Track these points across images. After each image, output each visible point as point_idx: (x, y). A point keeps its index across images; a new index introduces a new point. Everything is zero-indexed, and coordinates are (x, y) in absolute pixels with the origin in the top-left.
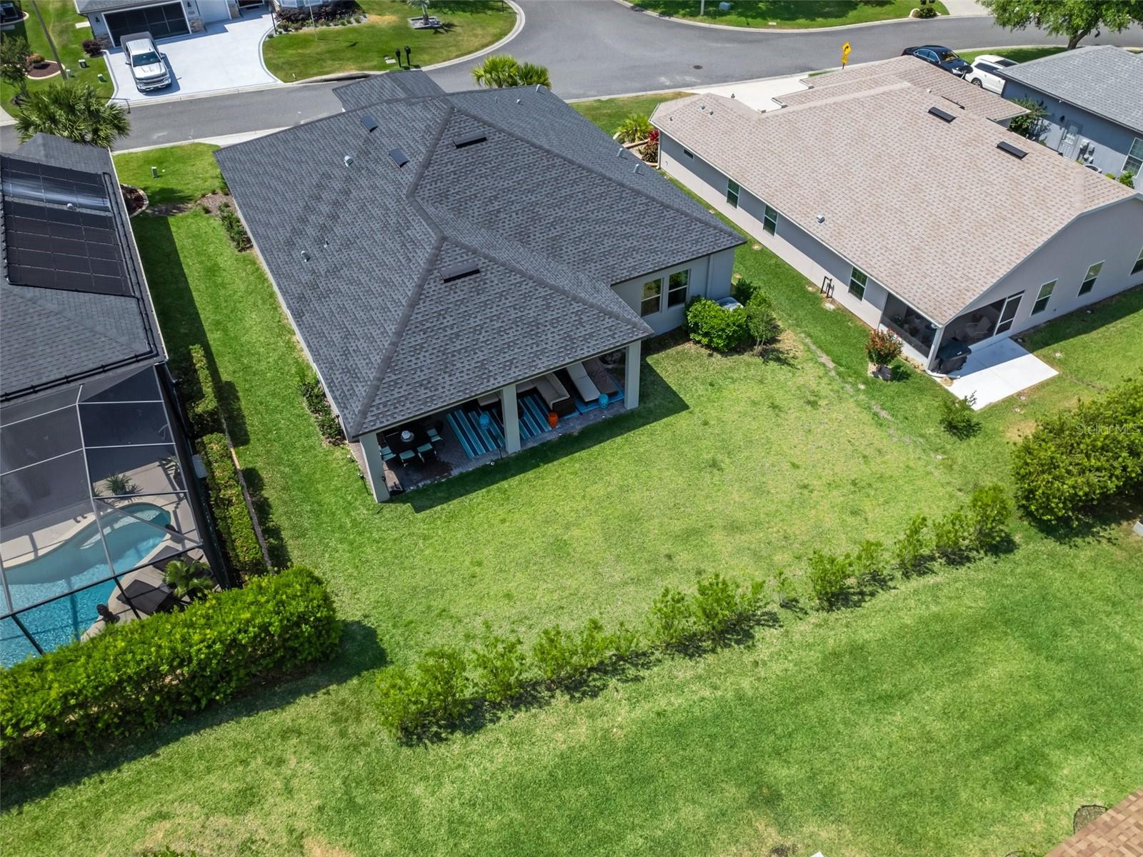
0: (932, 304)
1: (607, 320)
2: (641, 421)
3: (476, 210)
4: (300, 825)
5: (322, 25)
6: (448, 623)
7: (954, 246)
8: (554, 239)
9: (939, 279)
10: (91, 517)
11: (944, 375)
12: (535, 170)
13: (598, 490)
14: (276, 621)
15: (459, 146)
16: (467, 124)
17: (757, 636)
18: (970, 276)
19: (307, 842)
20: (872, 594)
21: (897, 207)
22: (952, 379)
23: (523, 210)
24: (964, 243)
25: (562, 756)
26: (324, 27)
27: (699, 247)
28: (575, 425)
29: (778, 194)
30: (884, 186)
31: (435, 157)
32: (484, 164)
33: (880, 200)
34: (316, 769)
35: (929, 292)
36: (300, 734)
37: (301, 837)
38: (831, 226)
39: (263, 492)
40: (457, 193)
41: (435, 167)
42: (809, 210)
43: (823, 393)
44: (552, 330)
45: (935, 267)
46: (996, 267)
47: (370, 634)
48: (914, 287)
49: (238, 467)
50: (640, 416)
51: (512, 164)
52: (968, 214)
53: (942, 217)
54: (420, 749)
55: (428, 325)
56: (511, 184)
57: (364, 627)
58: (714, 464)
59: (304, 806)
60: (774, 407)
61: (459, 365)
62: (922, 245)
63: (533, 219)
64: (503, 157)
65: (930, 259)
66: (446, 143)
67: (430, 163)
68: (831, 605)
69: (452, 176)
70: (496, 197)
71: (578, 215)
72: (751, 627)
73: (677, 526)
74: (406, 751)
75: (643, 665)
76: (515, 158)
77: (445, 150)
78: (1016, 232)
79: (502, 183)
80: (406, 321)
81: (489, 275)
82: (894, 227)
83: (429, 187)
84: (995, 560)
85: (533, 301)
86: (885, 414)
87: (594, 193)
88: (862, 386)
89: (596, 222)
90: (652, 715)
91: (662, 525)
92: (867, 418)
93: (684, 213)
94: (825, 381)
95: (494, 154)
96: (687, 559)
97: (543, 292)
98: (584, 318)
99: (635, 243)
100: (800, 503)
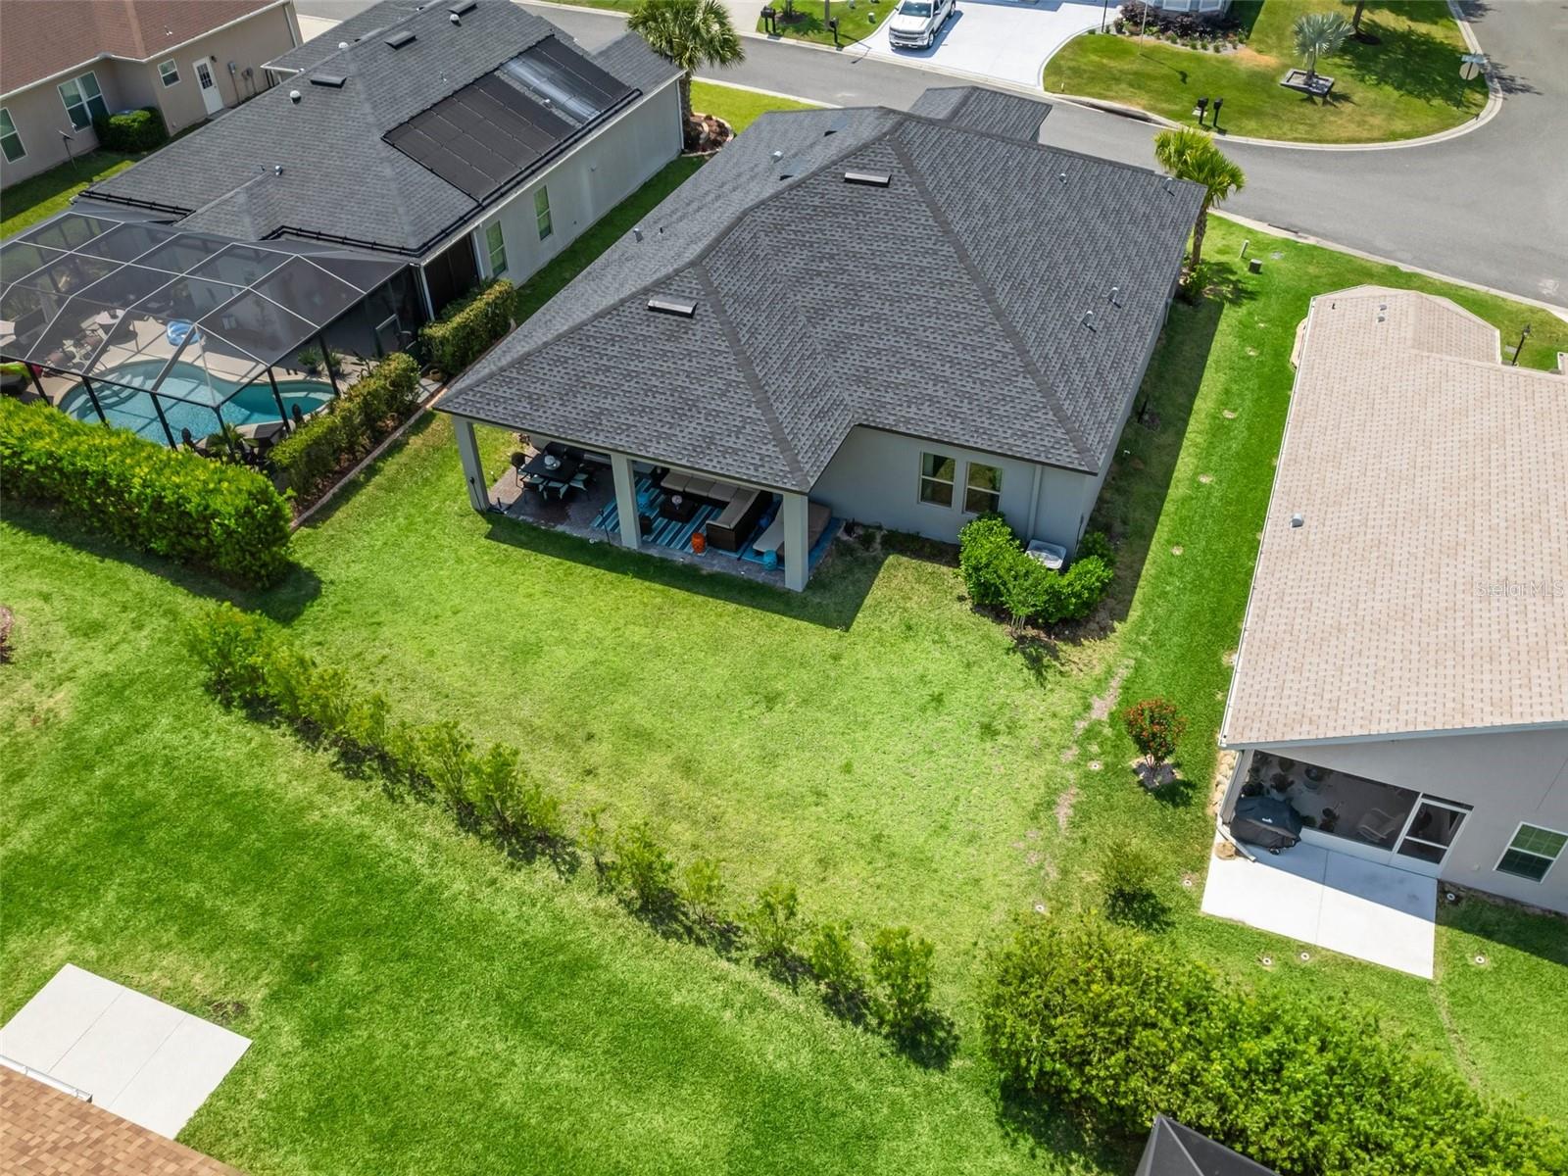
0: (1253, 709)
1: (770, 447)
2: (782, 607)
3: (797, 260)
4: (82, 672)
5: (1168, 39)
6: (365, 634)
7: (1381, 655)
8: (849, 337)
10: (301, 376)
11: (1234, 841)
12: (908, 247)
13: (637, 634)
14: (196, 500)
15: (849, 178)
17: (537, 865)
20: (700, 942)
22: (1238, 853)
23: (847, 285)
24: (1398, 658)
25: (259, 791)
26: (1169, 43)
27: (1018, 443)
28: (718, 563)
29: (1305, 462)
31: (812, 180)
32: (856, 213)
34: (145, 650)
35: (1271, 693)
36: (175, 620)
37: (70, 679)
38: (1298, 537)
39: (413, 438)
40: (795, 232)
42: (1305, 503)
43: (1022, 733)
44: (702, 421)
45: (1323, 666)
46: (1384, 718)
48: (1266, 675)
50: (788, 604)
51: (888, 227)
53: (1426, 605)
54: (207, 698)
55: (593, 343)
56: (864, 250)
59: (103, 664)
60: (938, 699)
61: (580, 400)
62: (1351, 626)
63: (848, 302)
64: (886, 215)
65: (1332, 652)
67: (799, 186)
68: (643, 909)
70: (831, 257)
71: (906, 325)
72: (543, 854)
73: (644, 720)
74: (200, 691)
75: (419, 793)
77: (828, 179)
78: (1478, 687)
79: (854, 244)
80: (578, 328)
81: (698, 327)
84: (886, 1051)
85: (715, 379)
86: (1064, 813)
87: (952, 308)
88: (1096, 766)
89: (919, 343)
90: (357, 832)
91: (632, 708)
92: (1031, 798)
93: (1048, 392)
94: (1054, 724)
95: (880, 206)
96: (600, 752)
97: (734, 375)
98: (748, 429)
99: (940, 393)
100: (789, 804)
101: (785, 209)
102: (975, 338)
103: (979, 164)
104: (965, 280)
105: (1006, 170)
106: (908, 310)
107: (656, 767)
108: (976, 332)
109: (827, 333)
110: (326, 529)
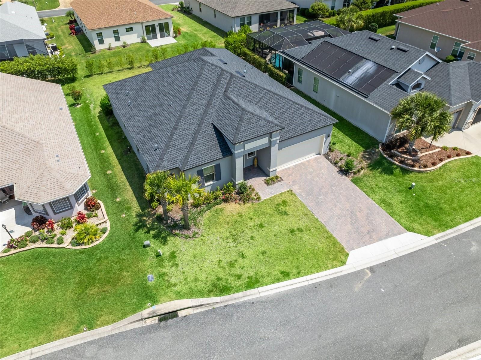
103: (184, 79)
105: (180, 87)
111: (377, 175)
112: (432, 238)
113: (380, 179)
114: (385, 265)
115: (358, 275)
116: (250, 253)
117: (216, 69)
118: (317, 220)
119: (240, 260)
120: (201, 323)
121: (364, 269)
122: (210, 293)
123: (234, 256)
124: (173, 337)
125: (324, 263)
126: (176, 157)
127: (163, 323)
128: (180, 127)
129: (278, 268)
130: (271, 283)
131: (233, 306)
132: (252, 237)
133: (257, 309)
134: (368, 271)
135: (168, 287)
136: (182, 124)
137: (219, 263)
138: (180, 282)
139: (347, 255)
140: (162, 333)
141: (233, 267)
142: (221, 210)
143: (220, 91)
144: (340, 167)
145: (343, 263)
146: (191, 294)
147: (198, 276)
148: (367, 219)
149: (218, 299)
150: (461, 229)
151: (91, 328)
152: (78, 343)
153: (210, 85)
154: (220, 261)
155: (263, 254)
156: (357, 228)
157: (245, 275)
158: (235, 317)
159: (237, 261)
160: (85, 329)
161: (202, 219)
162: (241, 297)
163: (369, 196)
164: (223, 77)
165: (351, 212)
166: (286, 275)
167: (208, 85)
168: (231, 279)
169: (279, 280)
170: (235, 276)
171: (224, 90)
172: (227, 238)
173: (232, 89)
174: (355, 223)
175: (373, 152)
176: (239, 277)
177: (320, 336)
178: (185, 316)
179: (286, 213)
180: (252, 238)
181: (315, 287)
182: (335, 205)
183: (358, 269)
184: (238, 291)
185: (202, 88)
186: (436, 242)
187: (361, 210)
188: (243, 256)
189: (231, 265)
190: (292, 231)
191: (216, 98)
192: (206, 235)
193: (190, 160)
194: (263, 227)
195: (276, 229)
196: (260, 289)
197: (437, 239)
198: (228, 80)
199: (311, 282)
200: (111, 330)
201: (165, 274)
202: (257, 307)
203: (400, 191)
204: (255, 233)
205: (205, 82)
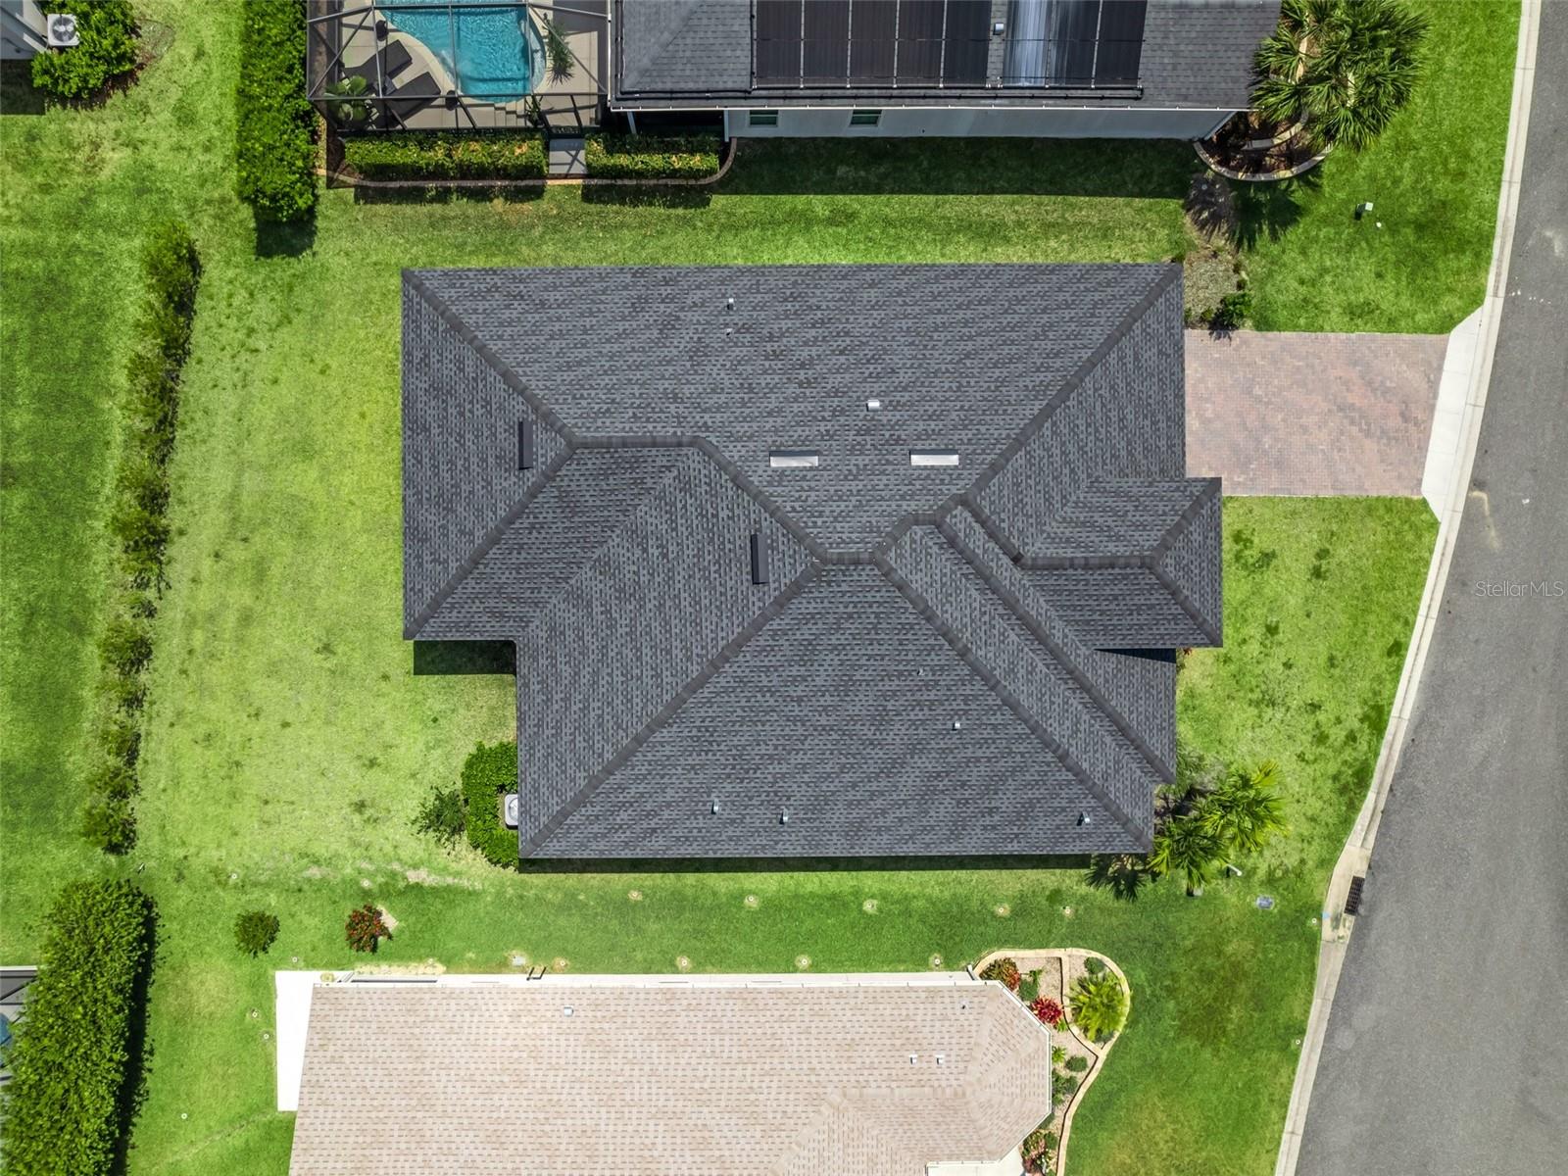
0: (345, 1002)
1: (430, 592)
3: (655, 521)
4: (146, 149)
6: (274, 320)
7: (382, 1091)
8: (589, 604)
9: (363, 1038)
12: (689, 629)
15: (753, 540)
16: (788, 567)
18: (333, 1066)
19: (129, 151)
21: (496, 1097)
23: (638, 583)
24: (375, 1103)
25: (109, 353)
29: (664, 1008)
30: (541, 1116)
31: (746, 498)
32: (717, 562)
33: (525, 1091)
34: (188, 173)
35: (359, 1013)
37: (136, 148)
38: (549, 1014)
39: (502, 199)
40: (685, 506)
41: (730, 493)
42: (599, 1014)
43: (369, 829)
44: (438, 524)
45: (380, 1049)
46: (315, 1096)
47: (294, 252)
48: (380, 1008)
49: (549, 182)
51: (707, 601)
52: (403, 1146)
53: (430, 1121)
55: (481, 386)
56: (678, 586)
57: (303, 249)
58: (327, 649)
59: (160, 157)
60: (373, 763)
61: (432, 403)
62: (420, 1066)
63: (622, 590)
64: (721, 594)
65: (394, 1055)
66: (764, 524)
67: (738, 487)
69: (711, 510)
70: (665, 556)
71: (611, 654)
73: (275, 570)
76: (715, 611)
77: (753, 516)
78: (331, 1159)
79: (682, 573)
80: (492, 361)
81: (513, 479)
82: (473, 1066)
83: (703, 472)
85: (472, 518)
86: (315, 872)
87: (635, 693)
88: (366, 884)
89: (596, 673)
90: (109, 438)
91: (281, 555)
92: (319, 849)
93: (580, 801)
94: (388, 848)
95: (730, 584)
96: (237, 553)
97: (479, 533)
98: (439, 568)
99: (556, 707)
100: (242, 696)
101: (709, 485)
102: (611, 723)
104: (665, 697)
106: (625, 651)
107: (241, 596)
108: (616, 723)
109: (588, 583)
110: (361, 211)
111: (1275, 249)
112: (1488, 300)
113: (1292, 255)
114: (1484, 450)
115: (1471, 517)
116: (1314, 690)
117: (917, 538)
118: (1318, 499)
119: (1321, 717)
120: (1399, 847)
121: (1467, 498)
122: (1353, 807)
123: (1307, 722)
124: (1398, 901)
125: (1415, 562)
126: (1132, 782)
127: (1361, 910)
128: (1065, 740)
129: (1375, 656)
130: (1396, 687)
131: (1397, 777)
132: (1284, 664)
133: (1428, 741)
134: (1476, 494)
135: (1299, 876)
136: (1058, 731)
137: (1303, 760)
138: (1302, 850)
139: (1424, 502)
140: (1380, 917)
141: (1327, 737)
142: (1191, 694)
143: (1005, 572)
144: (1202, 320)
145: (1434, 525)
146: (1335, 843)
147: (1309, 814)
148: (1374, 391)
149: (1371, 795)
150: (1507, 218)
151: (1302, 1032)
152: (1316, 1058)
153: (967, 589)
154: (1301, 757)
155: (1333, 665)
156: (1383, 432)
157: (1356, 725)
158: (1421, 785)
159: (1317, 723)
160: (1298, 1042)
161: (1190, 748)
162: (1390, 754)
163: (1322, 329)
164: (962, 535)
165: (1340, 409)
166: (1397, 649)
167: (962, 596)
168: (1348, 755)
169: (1399, 669)
170: (1345, 743)
171: (1006, 560)
172: (1260, 717)
173: (1015, 533)
174: (1368, 424)
175: (1204, 187)
176: (1352, 737)
177: (1534, 670)
178: (1370, 867)
179: (1267, 557)
180: (1288, 666)
181: (1447, 612)
182: (1305, 429)
183: (1461, 507)
184: (1377, 755)
185: (968, 620)
186: (1500, 302)
187: (1347, 384)
188: (1315, 707)
189: (1321, 739)
190: (1317, 573)
191: (1025, 598)
192: (1229, 758)
193: (1158, 753)
194: (1276, 628)
195: (1293, 602)
196: (1395, 712)
197: (1496, 295)
198: (977, 526)
199: (1434, 613)
200: (1324, 999)
201: (1271, 873)
202: (1425, 737)
203: (1350, 247)
204: (1281, 655)
205: (952, 599)
